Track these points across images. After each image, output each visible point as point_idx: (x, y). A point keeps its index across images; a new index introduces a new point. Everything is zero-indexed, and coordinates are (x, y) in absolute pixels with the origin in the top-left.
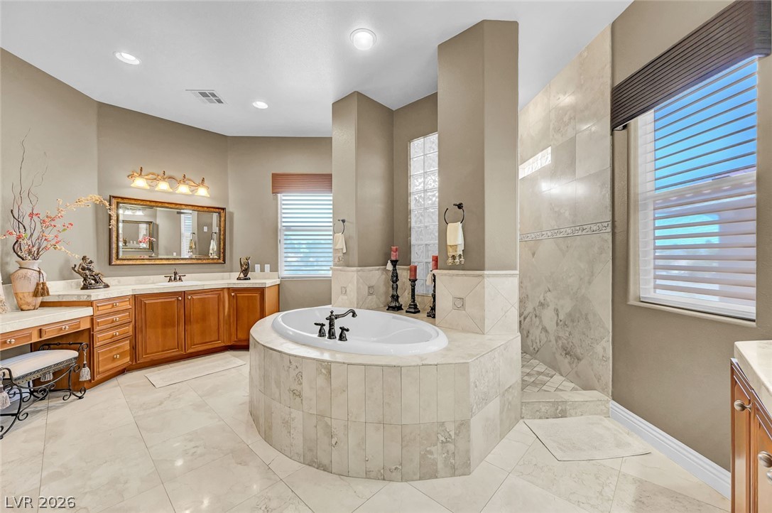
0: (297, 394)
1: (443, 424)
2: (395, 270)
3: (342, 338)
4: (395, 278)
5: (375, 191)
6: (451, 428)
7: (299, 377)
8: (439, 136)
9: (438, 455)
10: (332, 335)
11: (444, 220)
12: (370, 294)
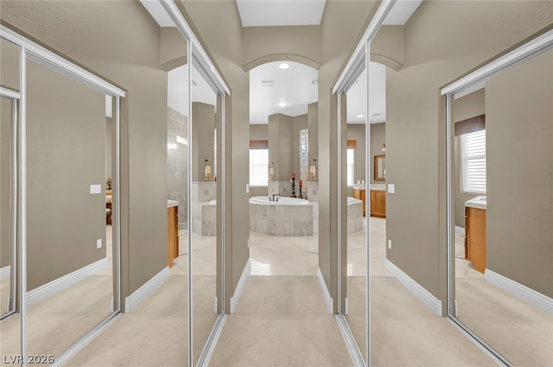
0: (265, 215)
1: (305, 222)
2: (294, 182)
3: (277, 201)
4: (294, 185)
5: (286, 150)
6: (308, 223)
7: (266, 211)
8: (308, 131)
9: (304, 230)
10: (274, 200)
11: (310, 165)
12: (284, 192)
